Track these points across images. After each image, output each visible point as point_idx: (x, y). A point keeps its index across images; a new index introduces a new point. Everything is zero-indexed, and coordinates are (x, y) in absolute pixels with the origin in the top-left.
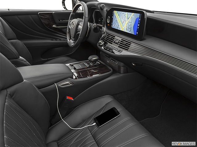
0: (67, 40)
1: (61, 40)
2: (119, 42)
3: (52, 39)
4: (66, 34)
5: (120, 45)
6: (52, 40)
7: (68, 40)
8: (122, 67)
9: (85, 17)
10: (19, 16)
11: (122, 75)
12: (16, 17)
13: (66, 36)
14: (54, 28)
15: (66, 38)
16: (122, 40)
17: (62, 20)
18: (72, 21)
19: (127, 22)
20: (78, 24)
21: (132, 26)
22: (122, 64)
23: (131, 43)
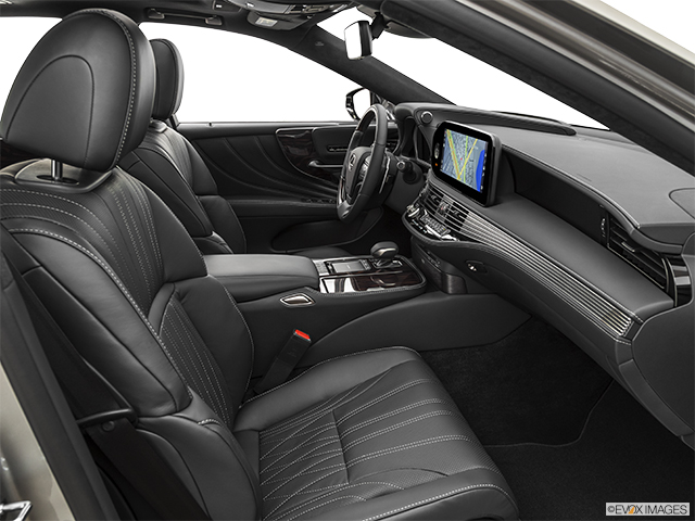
0: (336, 202)
1: (327, 201)
2: (447, 210)
3: (304, 197)
4: (338, 183)
5: (448, 217)
6: (303, 200)
7: (340, 201)
8: (450, 277)
9: (377, 143)
10: (232, 140)
11: (449, 298)
12: (224, 141)
13: (337, 189)
14: (312, 167)
15: (336, 195)
16: (454, 204)
17: (335, 148)
18: (353, 152)
19: (467, 160)
20: (362, 161)
21: (475, 171)
22: (450, 267)
23: (467, 212)
